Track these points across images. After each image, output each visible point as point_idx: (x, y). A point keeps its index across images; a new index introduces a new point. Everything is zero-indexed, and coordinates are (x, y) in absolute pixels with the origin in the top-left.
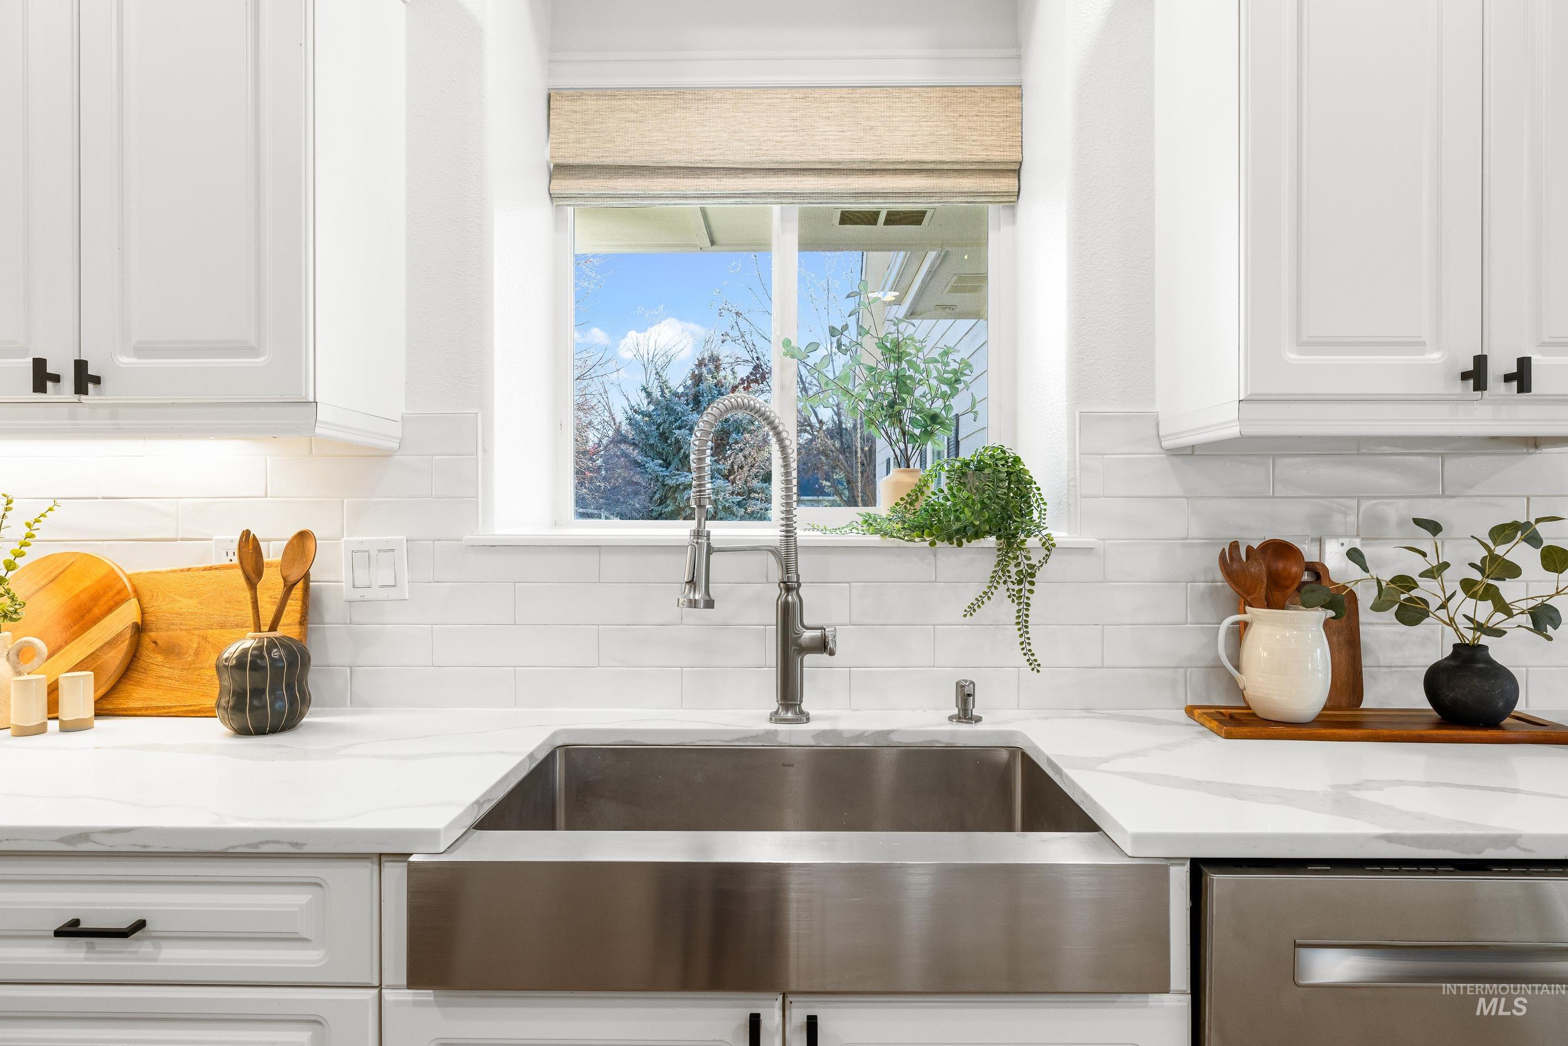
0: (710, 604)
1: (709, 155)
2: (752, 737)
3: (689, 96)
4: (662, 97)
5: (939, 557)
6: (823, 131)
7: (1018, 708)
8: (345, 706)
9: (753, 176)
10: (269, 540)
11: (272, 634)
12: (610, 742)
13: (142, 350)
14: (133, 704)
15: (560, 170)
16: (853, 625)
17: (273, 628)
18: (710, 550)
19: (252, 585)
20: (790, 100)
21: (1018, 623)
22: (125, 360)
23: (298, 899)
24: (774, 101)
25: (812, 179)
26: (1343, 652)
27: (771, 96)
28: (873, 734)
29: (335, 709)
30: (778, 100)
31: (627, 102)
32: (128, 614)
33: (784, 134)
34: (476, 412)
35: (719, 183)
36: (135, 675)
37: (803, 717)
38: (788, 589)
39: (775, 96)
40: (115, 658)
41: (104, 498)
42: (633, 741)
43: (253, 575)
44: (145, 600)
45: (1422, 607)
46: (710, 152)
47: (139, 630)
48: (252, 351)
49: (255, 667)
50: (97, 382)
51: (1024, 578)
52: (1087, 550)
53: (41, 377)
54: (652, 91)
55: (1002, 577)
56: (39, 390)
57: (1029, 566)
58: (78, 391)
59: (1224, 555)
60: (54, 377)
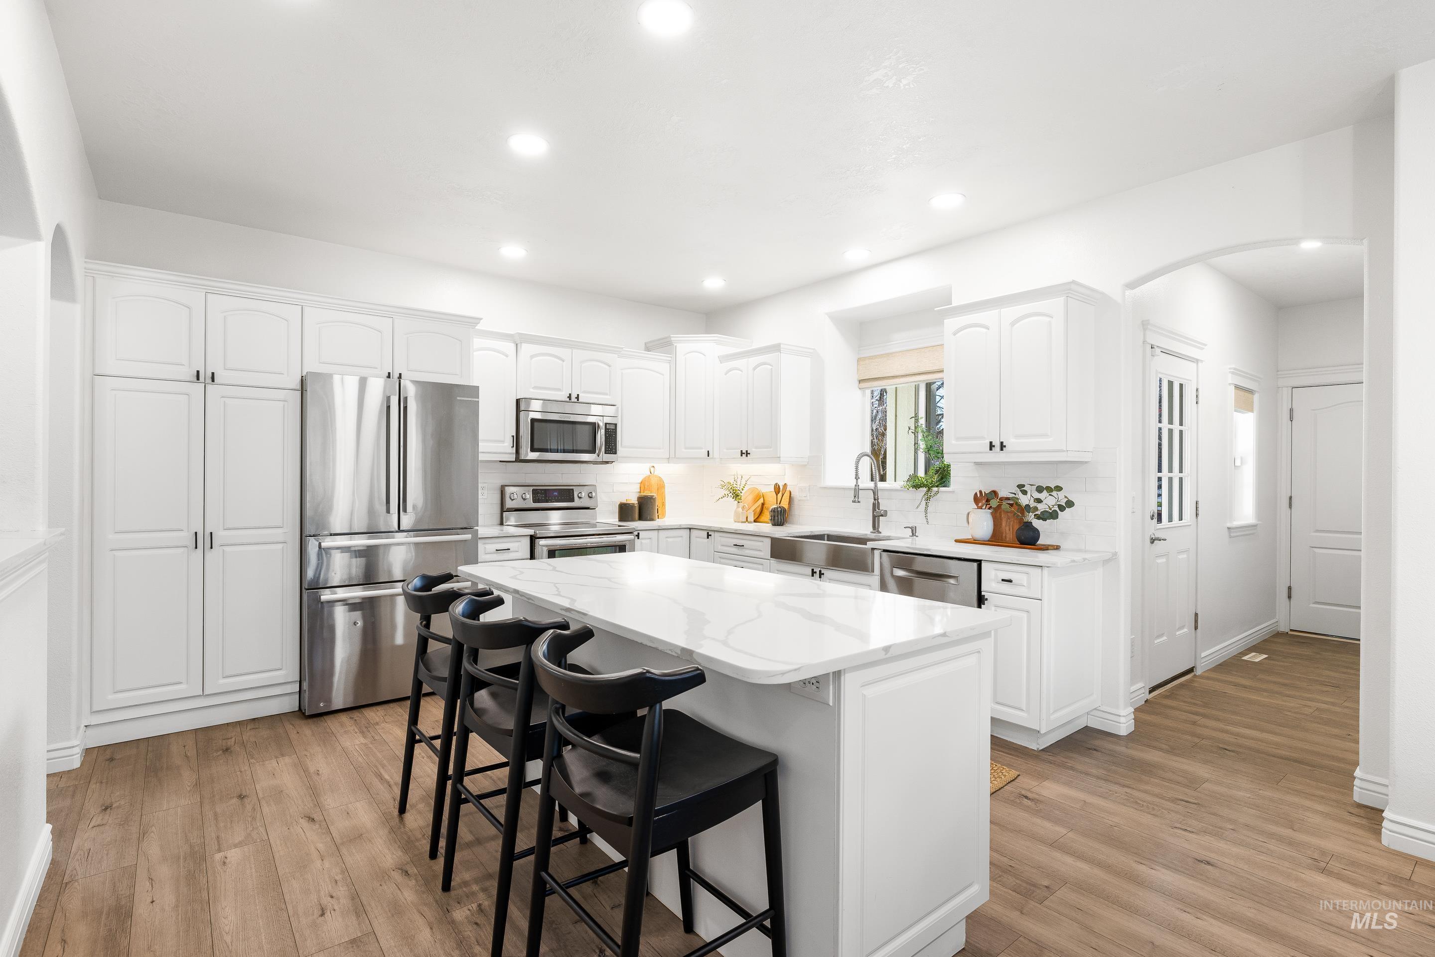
2: (862, 535)
3: (890, 356)
4: (884, 357)
5: (917, 493)
10: (790, 486)
13: (756, 448)
14: (761, 520)
15: (860, 381)
16: (898, 510)
17: (780, 504)
18: (859, 489)
19: (777, 495)
20: (915, 353)
21: (925, 511)
22: (754, 450)
23: (760, 544)
26: (1018, 525)
27: (910, 353)
32: (761, 501)
36: (762, 514)
37: (879, 532)
38: (875, 500)
39: (912, 352)
40: (759, 510)
42: (840, 534)
43: (777, 493)
44: (765, 498)
45: (1012, 511)
46: (895, 372)
47: (763, 504)
48: (771, 448)
49: (774, 511)
50: (749, 454)
51: (928, 499)
52: (953, 492)
53: (742, 453)
54: (881, 356)
55: (924, 499)
56: (742, 456)
57: (930, 496)
58: (747, 456)
59: (976, 494)
60: (744, 453)
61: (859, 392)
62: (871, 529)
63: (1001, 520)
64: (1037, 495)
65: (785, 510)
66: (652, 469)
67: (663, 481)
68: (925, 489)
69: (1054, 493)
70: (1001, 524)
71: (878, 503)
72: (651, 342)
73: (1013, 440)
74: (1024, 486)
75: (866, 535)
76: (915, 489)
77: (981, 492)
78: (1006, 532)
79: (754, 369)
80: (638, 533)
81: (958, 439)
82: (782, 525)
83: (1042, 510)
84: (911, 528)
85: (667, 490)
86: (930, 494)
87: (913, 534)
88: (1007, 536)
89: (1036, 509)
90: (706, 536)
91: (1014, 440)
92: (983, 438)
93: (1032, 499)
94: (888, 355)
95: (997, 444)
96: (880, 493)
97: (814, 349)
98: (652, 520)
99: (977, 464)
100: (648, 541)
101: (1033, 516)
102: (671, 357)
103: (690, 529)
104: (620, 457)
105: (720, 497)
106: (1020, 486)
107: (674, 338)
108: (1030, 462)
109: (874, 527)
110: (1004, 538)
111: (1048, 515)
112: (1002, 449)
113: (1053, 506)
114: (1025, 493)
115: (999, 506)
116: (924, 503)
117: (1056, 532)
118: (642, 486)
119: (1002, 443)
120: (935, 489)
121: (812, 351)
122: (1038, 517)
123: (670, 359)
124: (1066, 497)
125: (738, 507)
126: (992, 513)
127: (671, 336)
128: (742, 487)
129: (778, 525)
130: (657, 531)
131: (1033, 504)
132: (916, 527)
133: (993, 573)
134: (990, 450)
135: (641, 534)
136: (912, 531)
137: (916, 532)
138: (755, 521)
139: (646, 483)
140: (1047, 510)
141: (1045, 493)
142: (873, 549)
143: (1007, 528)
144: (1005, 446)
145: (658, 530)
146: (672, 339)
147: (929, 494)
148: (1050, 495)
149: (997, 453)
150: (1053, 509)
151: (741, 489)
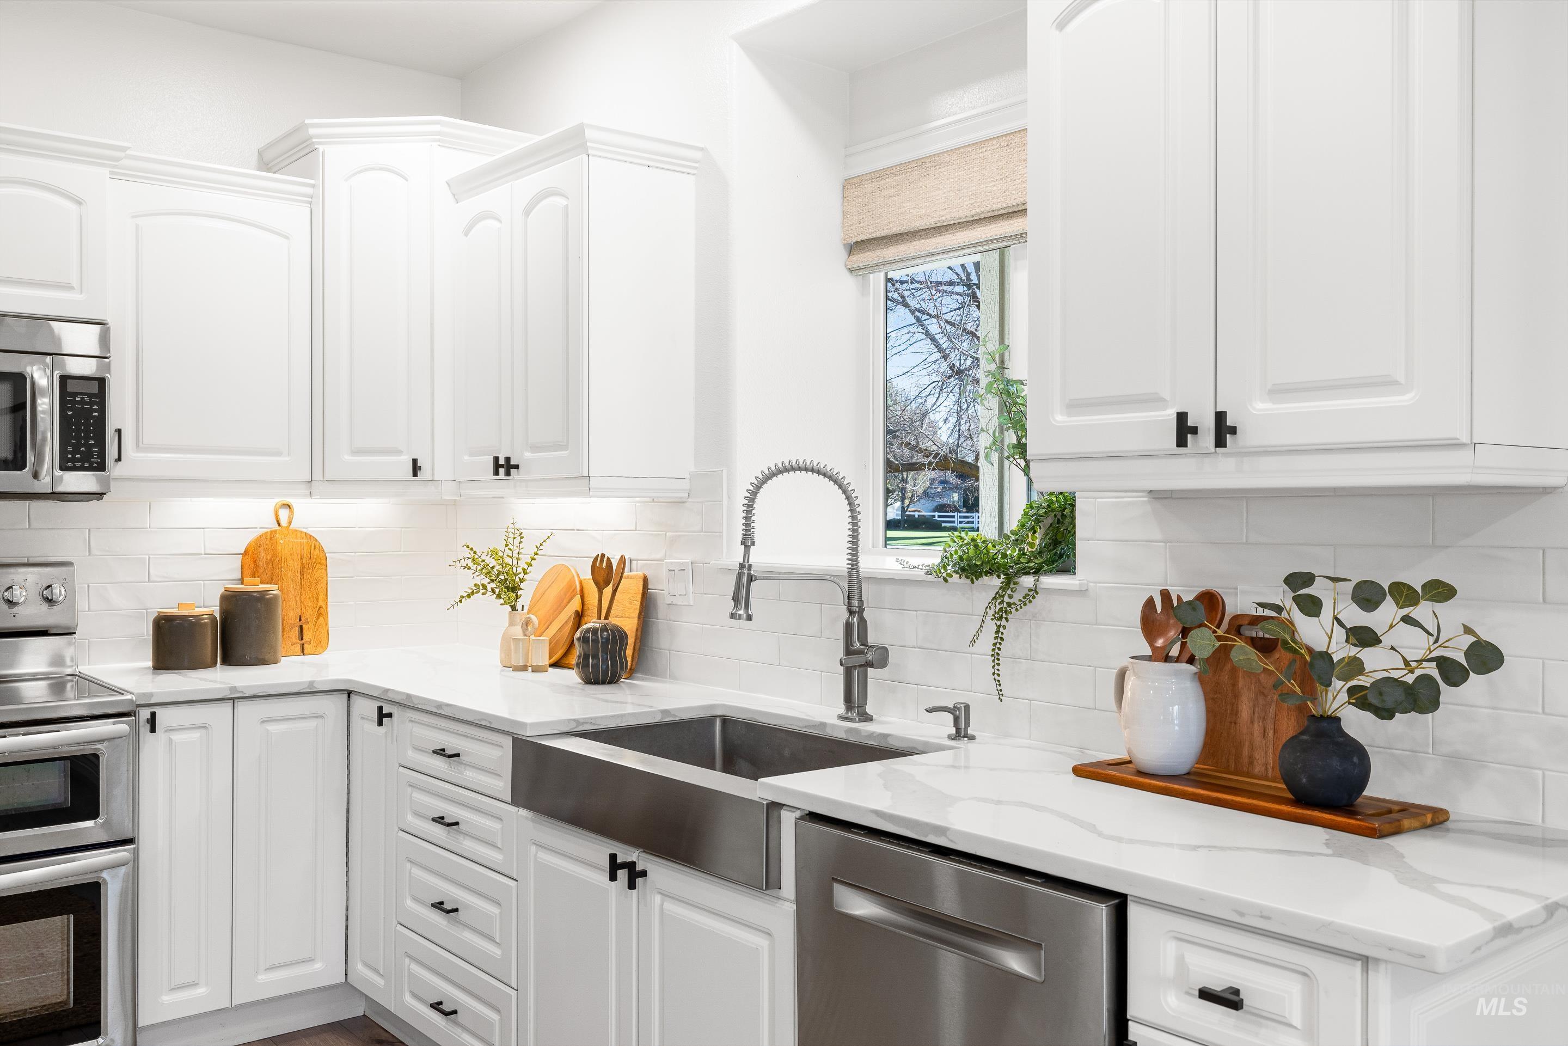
0: (749, 618)
1: (941, 216)
2: (813, 726)
3: (928, 165)
4: (911, 170)
5: (974, 592)
6: (1022, 174)
7: (1030, 738)
8: (667, 678)
9: (979, 226)
10: (637, 560)
11: (606, 621)
12: (743, 717)
13: (535, 448)
15: (854, 247)
16: (919, 648)
17: (606, 618)
18: (751, 579)
19: (600, 591)
20: (997, 150)
21: (993, 655)
22: (528, 454)
24: (986, 154)
25: (1021, 220)
26: (1293, 719)
27: (983, 150)
28: (878, 735)
29: (655, 678)
30: (989, 152)
31: (890, 180)
33: (993, 183)
34: (722, 469)
35: (954, 238)
37: (866, 718)
38: (851, 613)
39: (986, 149)
40: (563, 633)
41: (577, 530)
42: (755, 719)
43: (602, 583)
44: (585, 596)
45: (1271, 669)
46: (941, 213)
47: (579, 615)
48: (566, 447)
49: (595, 640)
50: (517, 467)
51: (1002, 615)
52: (1082, 592)
53: (497, 466)
54: (903, 168)
55: (991, 612)
56: (497, 473)
57: (1009, 604)
58: (508, 474)
59: (1150, 603)
60: (502, 466)
61: (850, 282)
62: (842, 709)
63: (1236, 696)
64: (1355, 616)
65: (619, 636)
66: (284, 514)
67: (320, 546)
68: (995, 582)
69: (1422, 611)
70: (1236, 713)
71: (863, 622)
72: (270, 146)
73: (1261, 406)
74: (1308, 579)
75: (823, 725)
76: (969, 581)
77: (1166, 595)
78: (1251, 742)
79: (527, 212)
80: (153, 715)
81: (1075, 406)
82: (612, 682)
83: (1379, 676)
84: (953, 710)
85: (334, 573)
86: (1010, 597)
87: (958, 730)
88: (1257, 756)
89: (1356, 666)
90: (375, 715)
91: (1268, 405)
92: (1154, 401)
93: (1340, 634)
94: (925, 164)
95: (1207, 424)
96: (868, 591)
97: (702, 149)
98: (261, 662)
99: (1157, 496)
100: (195, 735)
101: (1344, 697)
102: (313, 186)
103: (349, 693)
104: (116, 479)
105: (465, 594)
106: (1297, 581)
107: (318, 126)
108: (1335, 490)
109: (848, 699)
110: (1245, 761)
111: (1399, 695)
112: (1220, 442)
113: (1420, 662)
114: (1311, 606)
115: (1222, 655)
116: (991, 626)
117: (1430, 751)
118: (248, 560)
119: (1220, 417)
120: (1027, 581)
121: (698, 155)
122: (1360, 698)
123: (309, 191)
124: (1468, 630)
125: (512, 623)
126: (1201, 678)
127: (307, 121)
128: (522, 564)
129: (603, 683)
130: (230, 704)
131: (1340, 650)
132: (967, 707)
133: (1171, 948)
134: (1178, 445)
135: (161, 714)
136: (956, 720)
137: (967, 724)
138: (555, 665)
139: (262, 554)
140: (1395, 675)
141: (1388, 611)
142: (774, 807)
143: (1257, 728)
144: (1233, 430)
145: (233, 699)
146: (312, 131)
147: (1006, 599)
148: (1407, 620)
149: (1208, 454)
150: (1418, 672)
151: (520, 570)
